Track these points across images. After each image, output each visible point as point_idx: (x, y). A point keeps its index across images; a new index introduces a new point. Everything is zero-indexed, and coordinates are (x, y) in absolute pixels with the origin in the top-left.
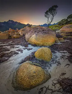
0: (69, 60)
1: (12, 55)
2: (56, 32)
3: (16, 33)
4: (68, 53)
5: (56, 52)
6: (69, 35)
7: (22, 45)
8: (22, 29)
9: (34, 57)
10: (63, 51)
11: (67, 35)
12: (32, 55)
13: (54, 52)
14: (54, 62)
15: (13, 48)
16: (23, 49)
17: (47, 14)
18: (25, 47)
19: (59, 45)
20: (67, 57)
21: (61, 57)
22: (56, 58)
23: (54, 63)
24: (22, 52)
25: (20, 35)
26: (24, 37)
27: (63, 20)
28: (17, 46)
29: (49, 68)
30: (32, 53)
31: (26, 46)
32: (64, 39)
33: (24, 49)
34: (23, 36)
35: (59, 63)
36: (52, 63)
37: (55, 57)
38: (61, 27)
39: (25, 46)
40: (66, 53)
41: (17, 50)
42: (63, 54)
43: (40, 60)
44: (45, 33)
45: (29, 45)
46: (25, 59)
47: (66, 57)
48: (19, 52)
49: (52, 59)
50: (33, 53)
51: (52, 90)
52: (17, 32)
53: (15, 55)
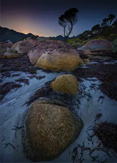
0: (102, 91)
1: (9, 91)
2: (78, 49)
3: (8, 49)
4: (99, 80)
5: (83, 79)
6: (96, 55)
7: (24, 71)
8: (20, 42)
9: (51, 90)
10: (92, 77)
11: (93, 55)
12: (47, 87)
13: (80, 80)
14: (83, 95)
15: (9, 76)
16: (28, 78)
17: (62, 20)
18: (31, 75)
19: (85, 69)
20: (99, 85)
21: (91, 87)
22: (85, 89)
23: (83, 97)
24: (28, 84)
25: (16, 52)
26: (26, 56)
27: (86, 32)
28: (15, 73)
29: (78, 107)
30: (46, 83)
31: (33, 72)
32: (91, 60)
33: (31, 78)
34: (24, 55)
35: (90, 96)
36: (80, 97)
37: (82, 87)
38: (84, 42)
39: (31, 73)
40: (96, 80)
41: (18, 81)
42: (93, 82)
43: (62, 94)
44: (64, 51)
45: (38, 71)
46: (36, 94)
47: (98, 87)
48: (23, 84)
49: (79, 90)
50: (48, 84)
51: (89, 149)
52: (10, 47)
53: (15, 89)
